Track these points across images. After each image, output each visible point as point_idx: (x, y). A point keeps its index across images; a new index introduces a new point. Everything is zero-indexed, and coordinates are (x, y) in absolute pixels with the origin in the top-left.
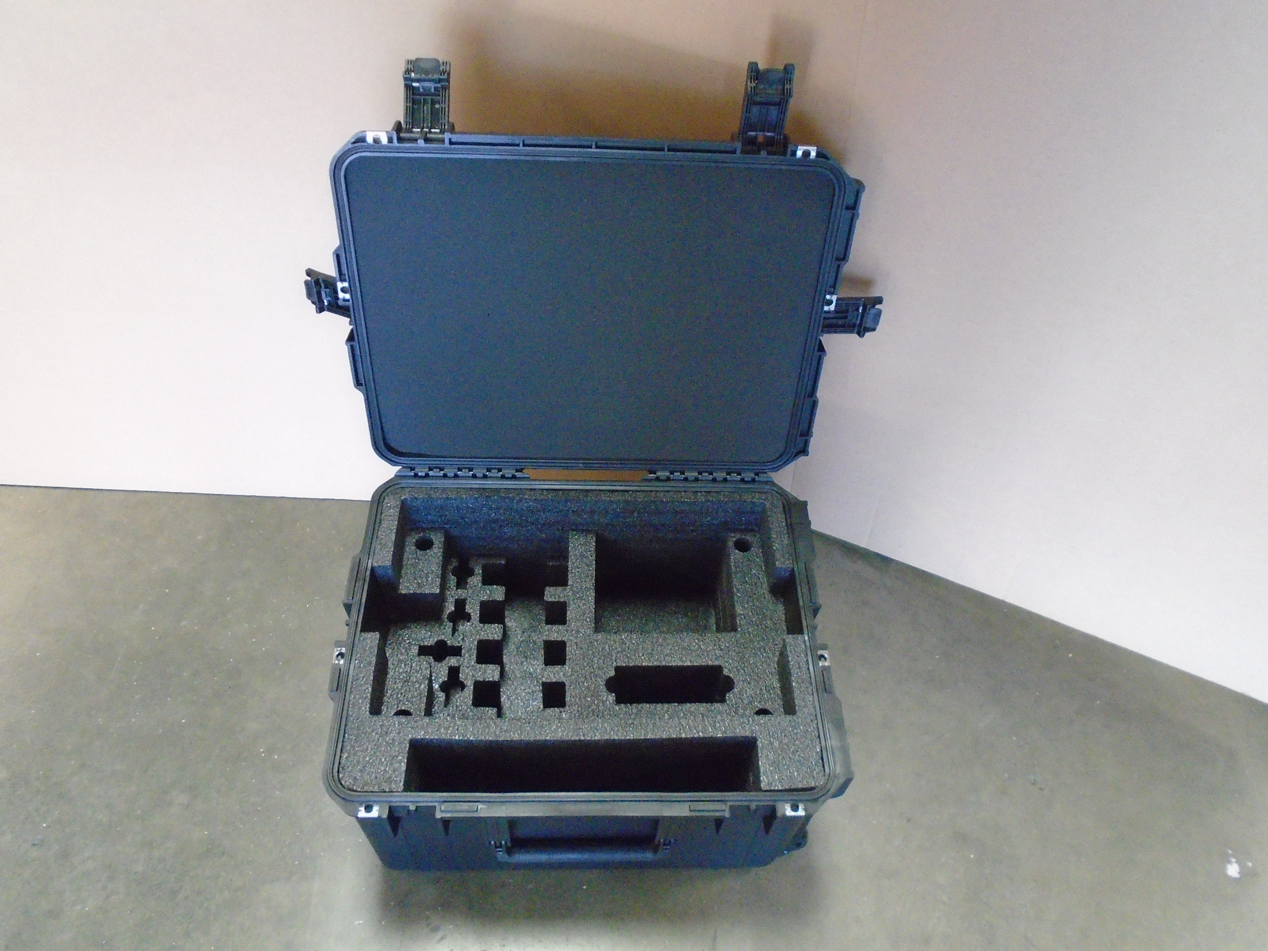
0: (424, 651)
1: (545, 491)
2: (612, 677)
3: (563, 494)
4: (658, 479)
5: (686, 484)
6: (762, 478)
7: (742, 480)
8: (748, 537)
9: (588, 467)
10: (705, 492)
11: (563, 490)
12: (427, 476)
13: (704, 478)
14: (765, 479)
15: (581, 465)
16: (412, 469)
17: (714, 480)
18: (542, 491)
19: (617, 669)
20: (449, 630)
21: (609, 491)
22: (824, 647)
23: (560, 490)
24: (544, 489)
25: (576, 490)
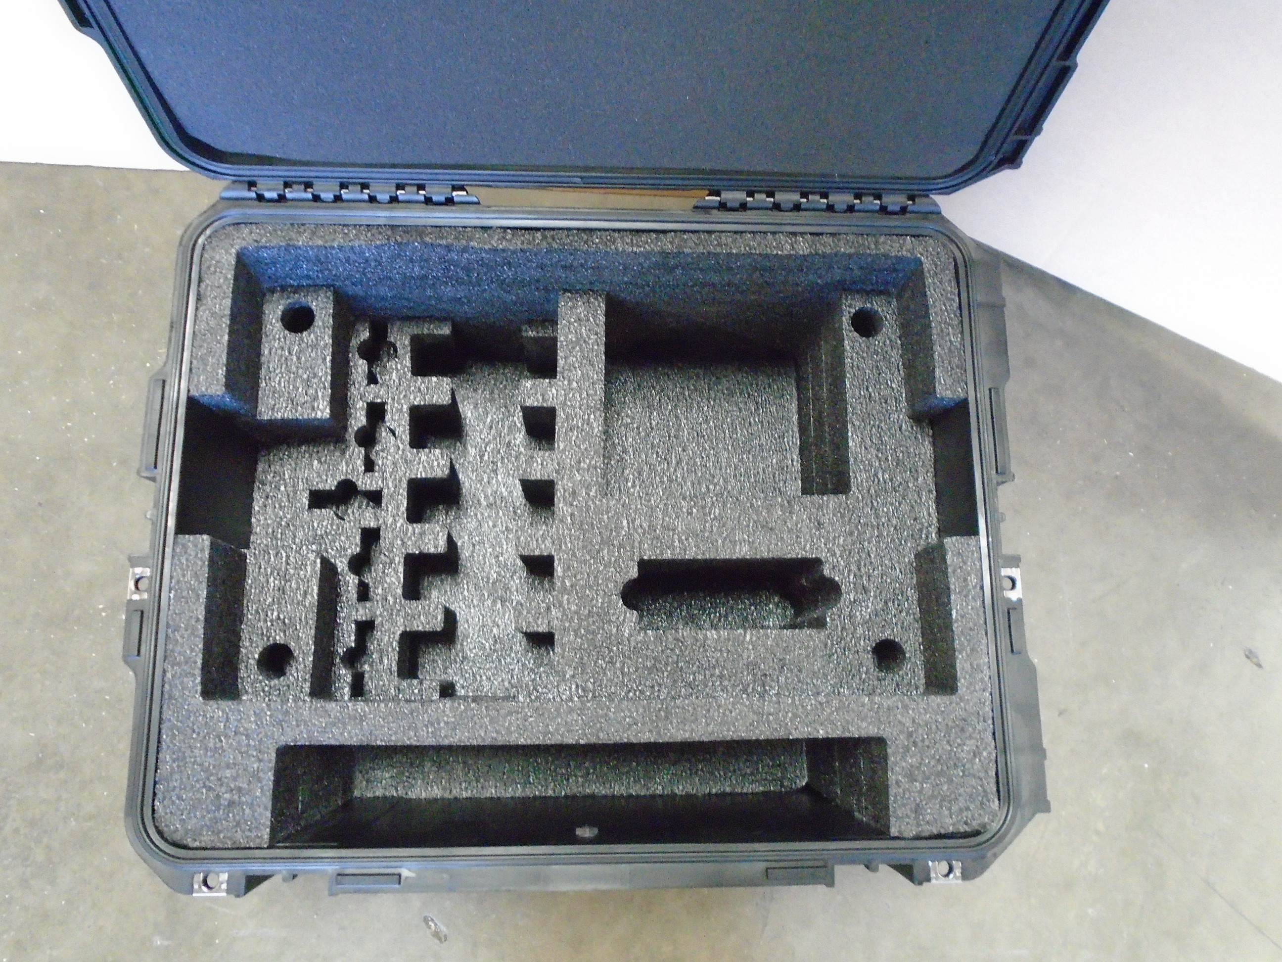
0: (319, 499)
1: (509, 231)
2: (635, 580)
3: (545, 237)
4: (723, 206)
5: (778, 217)
6: (921, 205)
7: (883, 210)
8: (877, 305)
9: (589, 184)
10: (811, 234)
11: (545, 229)
12: (282, 198)
13: (812, 206)
14: (925, 209)
15: (579, 180)
16: (251, 184)
17: (830, 208)
18: (505, 232)
19: (642, 564)
20: (360, 464)
21: (632, 231)
22: (1014, 561)
23: (537, 229)
24: (508, 228)
25: (569, 229)
